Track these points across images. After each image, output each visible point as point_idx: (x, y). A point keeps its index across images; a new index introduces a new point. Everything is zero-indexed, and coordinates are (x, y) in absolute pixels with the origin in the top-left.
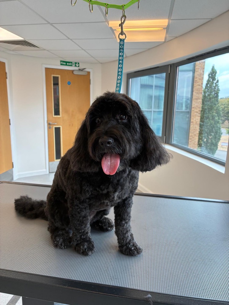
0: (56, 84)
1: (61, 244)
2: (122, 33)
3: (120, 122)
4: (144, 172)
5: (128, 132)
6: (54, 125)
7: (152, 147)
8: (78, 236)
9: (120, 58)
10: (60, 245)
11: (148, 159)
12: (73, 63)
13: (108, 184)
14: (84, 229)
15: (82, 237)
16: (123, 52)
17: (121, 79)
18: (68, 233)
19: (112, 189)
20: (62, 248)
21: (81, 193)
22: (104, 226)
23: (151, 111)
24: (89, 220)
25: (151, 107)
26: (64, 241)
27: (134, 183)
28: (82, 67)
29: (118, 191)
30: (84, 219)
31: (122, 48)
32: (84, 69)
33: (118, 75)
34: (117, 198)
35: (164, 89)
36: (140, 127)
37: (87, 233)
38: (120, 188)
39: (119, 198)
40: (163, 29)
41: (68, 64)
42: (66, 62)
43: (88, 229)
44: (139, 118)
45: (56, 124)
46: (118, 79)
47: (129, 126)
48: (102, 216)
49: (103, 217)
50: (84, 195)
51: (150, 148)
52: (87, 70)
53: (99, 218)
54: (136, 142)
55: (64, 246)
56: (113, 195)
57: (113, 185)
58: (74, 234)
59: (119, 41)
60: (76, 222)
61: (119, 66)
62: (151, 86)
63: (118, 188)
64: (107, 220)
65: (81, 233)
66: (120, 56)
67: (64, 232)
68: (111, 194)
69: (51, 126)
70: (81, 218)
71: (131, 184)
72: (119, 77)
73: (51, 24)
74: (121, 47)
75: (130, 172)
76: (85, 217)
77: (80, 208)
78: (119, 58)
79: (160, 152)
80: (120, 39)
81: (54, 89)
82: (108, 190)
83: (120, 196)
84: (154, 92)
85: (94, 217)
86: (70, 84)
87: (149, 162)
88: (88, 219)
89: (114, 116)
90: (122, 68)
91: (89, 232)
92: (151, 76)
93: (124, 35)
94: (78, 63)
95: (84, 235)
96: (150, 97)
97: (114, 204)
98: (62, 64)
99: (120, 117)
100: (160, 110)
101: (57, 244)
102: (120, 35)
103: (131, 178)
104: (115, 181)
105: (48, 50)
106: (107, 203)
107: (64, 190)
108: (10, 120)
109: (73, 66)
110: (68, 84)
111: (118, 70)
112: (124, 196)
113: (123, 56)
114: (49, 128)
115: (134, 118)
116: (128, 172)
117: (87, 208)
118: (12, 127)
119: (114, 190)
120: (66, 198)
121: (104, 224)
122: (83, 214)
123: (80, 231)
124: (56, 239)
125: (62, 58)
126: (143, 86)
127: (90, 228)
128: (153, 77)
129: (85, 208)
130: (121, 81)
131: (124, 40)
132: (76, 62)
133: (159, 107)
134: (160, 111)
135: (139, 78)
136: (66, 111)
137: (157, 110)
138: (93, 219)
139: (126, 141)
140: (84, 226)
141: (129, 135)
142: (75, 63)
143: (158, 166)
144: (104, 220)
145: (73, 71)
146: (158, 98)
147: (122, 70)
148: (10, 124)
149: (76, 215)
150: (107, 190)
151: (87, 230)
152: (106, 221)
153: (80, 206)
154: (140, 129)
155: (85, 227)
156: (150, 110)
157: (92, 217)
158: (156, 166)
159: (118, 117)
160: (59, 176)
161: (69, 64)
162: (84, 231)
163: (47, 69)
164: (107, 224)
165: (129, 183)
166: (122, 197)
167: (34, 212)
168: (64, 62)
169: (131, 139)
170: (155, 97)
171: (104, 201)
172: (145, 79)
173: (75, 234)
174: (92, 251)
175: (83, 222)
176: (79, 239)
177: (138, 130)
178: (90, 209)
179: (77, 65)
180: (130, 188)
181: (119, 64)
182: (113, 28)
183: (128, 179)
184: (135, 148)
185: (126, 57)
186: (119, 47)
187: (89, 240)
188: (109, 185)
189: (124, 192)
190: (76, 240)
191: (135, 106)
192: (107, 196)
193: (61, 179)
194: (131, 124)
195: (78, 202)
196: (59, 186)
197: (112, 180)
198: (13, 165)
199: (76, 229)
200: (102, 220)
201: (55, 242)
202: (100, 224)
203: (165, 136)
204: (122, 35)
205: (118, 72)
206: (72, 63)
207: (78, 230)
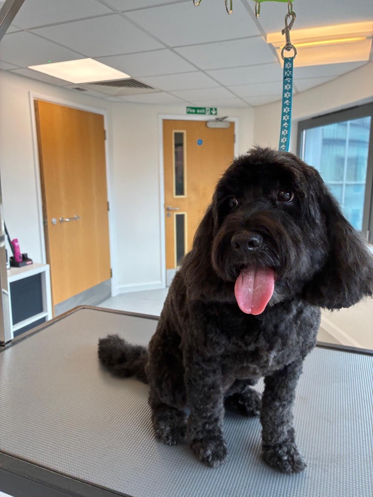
0: (179, 144)
1: (167, 437)
2: (288, 47)
3: (278, 205)
4: (335, 310)
5: (295, 226)
6: (175, 210)
7: (351, 260)
8: (200, 424)
9: (286, 95)
10: (165, 438)
11: (344, 283)
12: (207, 109)
13: (256, 333)
14: (210, 412)
15: (207, 426)
16: (291, 83)
17: (287, 136)
18: (181, 415)
19: (264, 341)
20: (169, 444)
21: (205, 344)
22: (249, 405)
23: (342, 185)
24: (221, 395)
25: (342, 178)
26: (172, 431)
27: (309, 336)
28: (221, 114)
29: (277, 349)
30: (212, 390)
31: (288, 75)
32: (225, 118)
33: (283, 128)
34: (274, 363)
35: (367, 145)
36: (321, 215)
37: (217, 420)
38: (280, 341)
39: (278, 363)
40: (365, 38)
41: (198, 111)
42: (196, 109)
43: (219, 411)
44: (319, 199)
45: (178, 209)
46: (282, 136)
47: (297, 213)
48: (245, 386)
49: (246, 389)
50: (211, 350)
51: (347, 260)
52: (230, 119)
53: (240, 390)
54: (312, 245)
55: (173, 440)
56: (267, 356)
57: (266, 336)
58: (193, 419)
59: (282, 62)
60: (196, 396)
61: (283, 110)
62: (342, 142)
63: (277, 340)
64: (253, 395)
65: (205, 418)
66: (285, 91)
67: (174, 412)
68: (264, 354)
69: (171, 213)
70: (206, 389)
71: (301, 338)
72: (283, 132)
73: (172, 49)
74: (286, 73)
75: (300, 312)
76: (214, 387)
77: (202, 368)
78: (284, 95)
79: (369, 268)
80: (285, 58)
81: (176, 153)
82: (258, 346)
83: (281, 360)
84: (348, 152)
85: (231, 388)
86: (201, 143)
87: (346, 289)
88: (219, 392)
89: (266, 193)
90: (289, 114)
91: (220, 417)
92: (343, 125)
93: (292, 50)
94: (216, 109)
95: (209, 424)
96: (340, 160)
97: (268, 371)
98: (189, 113)
99: (278, 195)
100: (358, 182)
101: (160, 434)
102: (285, 51)
103: (301, 325)
104: (270, 327)
105: (167, 92)
106: (255, 369)
107: (179, 333)
108: (108, 203)
109: (207, 114)
110: (198, 143)
111: (282, 118)
112: (288, 360)
113: (290, 91)
114: (167, 216)
115: (308, 197)
116: (295, 312)
117: (217, 371)
118: (111, 214)
119: (268, 345)
120: (180, 346)
121: (248, 402)
122: (209, 380)
123: (204, 415)
124: (158, 424)
125: (189, 102)
126: (327, 142)
127: (223, 411)
128: (346, 125)
129: (214, 372)
130: (288, 139)
131: (292, 58)
132: (211, 107)
133: (356, 177)
134: (360, 185)
135: (320, 129)
136: (195, 189)
137: (353, 183)
138: (228, 392)
139: (289, 242)
140: (212, 405)
141: (296, 231)
142: (209, 110)
143: (364, 298)
144: (249, 395)
145: (206, 123)
146: (355, 161)
147: (290, 117)
148: (108, 209)
149: (196, 381)
150: (256, 345)
151: (218, 415)
152: (251, 397)
153: (204, 365)
154: (322, 220)
155: (213, 408)
156: (340, 182)
157: (227, 387)
158: (362, 298)
159: (274, 195)
160: (170, 307)
161: (201, 111)
162: (211, 416)
163: (165, 122)
164: (254, 403)
165: (298, 334)
166: (283, 362)
167: (125, 365)
168: (192, 108)
169: (300, 237)
170: (349, 159)
171: (249, 365)
172: (331, 130)
173: (195, 417)
174: (221, 461)
175: (209, 398)
176: (200, 429)
177: (318, 221)
178: (223, 374)
179: (214, 112)
180: (301, 344)
181: (284, 106)
182: (274, 45)
183: (294, 325)
184: (309, 258)
185: (297, 93)
186: (283, 73)
187: (218, 435)
188: (258, 335)
189: (288, 353)
190: (195, 429)
191: (312, 176)
192: (255, 356)
193: (174, 313)
194: (301, 209)
195: (200, 358)
196: (170, 326)
197: (263, 323)
198: (111, 273)
199: (196, 409)
200: (245, 393)
201: (158, 431)
202: (239, 402)
203: (369, 229)
204: (289, 50)
205: (283, 122)
206: (205, 109)
207: (200, 412)
